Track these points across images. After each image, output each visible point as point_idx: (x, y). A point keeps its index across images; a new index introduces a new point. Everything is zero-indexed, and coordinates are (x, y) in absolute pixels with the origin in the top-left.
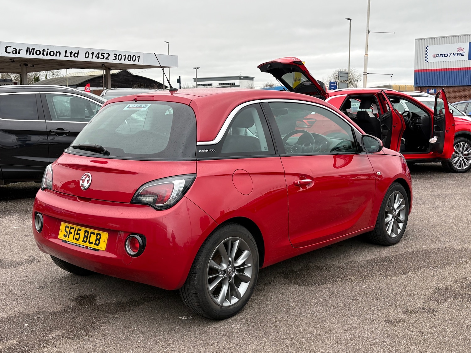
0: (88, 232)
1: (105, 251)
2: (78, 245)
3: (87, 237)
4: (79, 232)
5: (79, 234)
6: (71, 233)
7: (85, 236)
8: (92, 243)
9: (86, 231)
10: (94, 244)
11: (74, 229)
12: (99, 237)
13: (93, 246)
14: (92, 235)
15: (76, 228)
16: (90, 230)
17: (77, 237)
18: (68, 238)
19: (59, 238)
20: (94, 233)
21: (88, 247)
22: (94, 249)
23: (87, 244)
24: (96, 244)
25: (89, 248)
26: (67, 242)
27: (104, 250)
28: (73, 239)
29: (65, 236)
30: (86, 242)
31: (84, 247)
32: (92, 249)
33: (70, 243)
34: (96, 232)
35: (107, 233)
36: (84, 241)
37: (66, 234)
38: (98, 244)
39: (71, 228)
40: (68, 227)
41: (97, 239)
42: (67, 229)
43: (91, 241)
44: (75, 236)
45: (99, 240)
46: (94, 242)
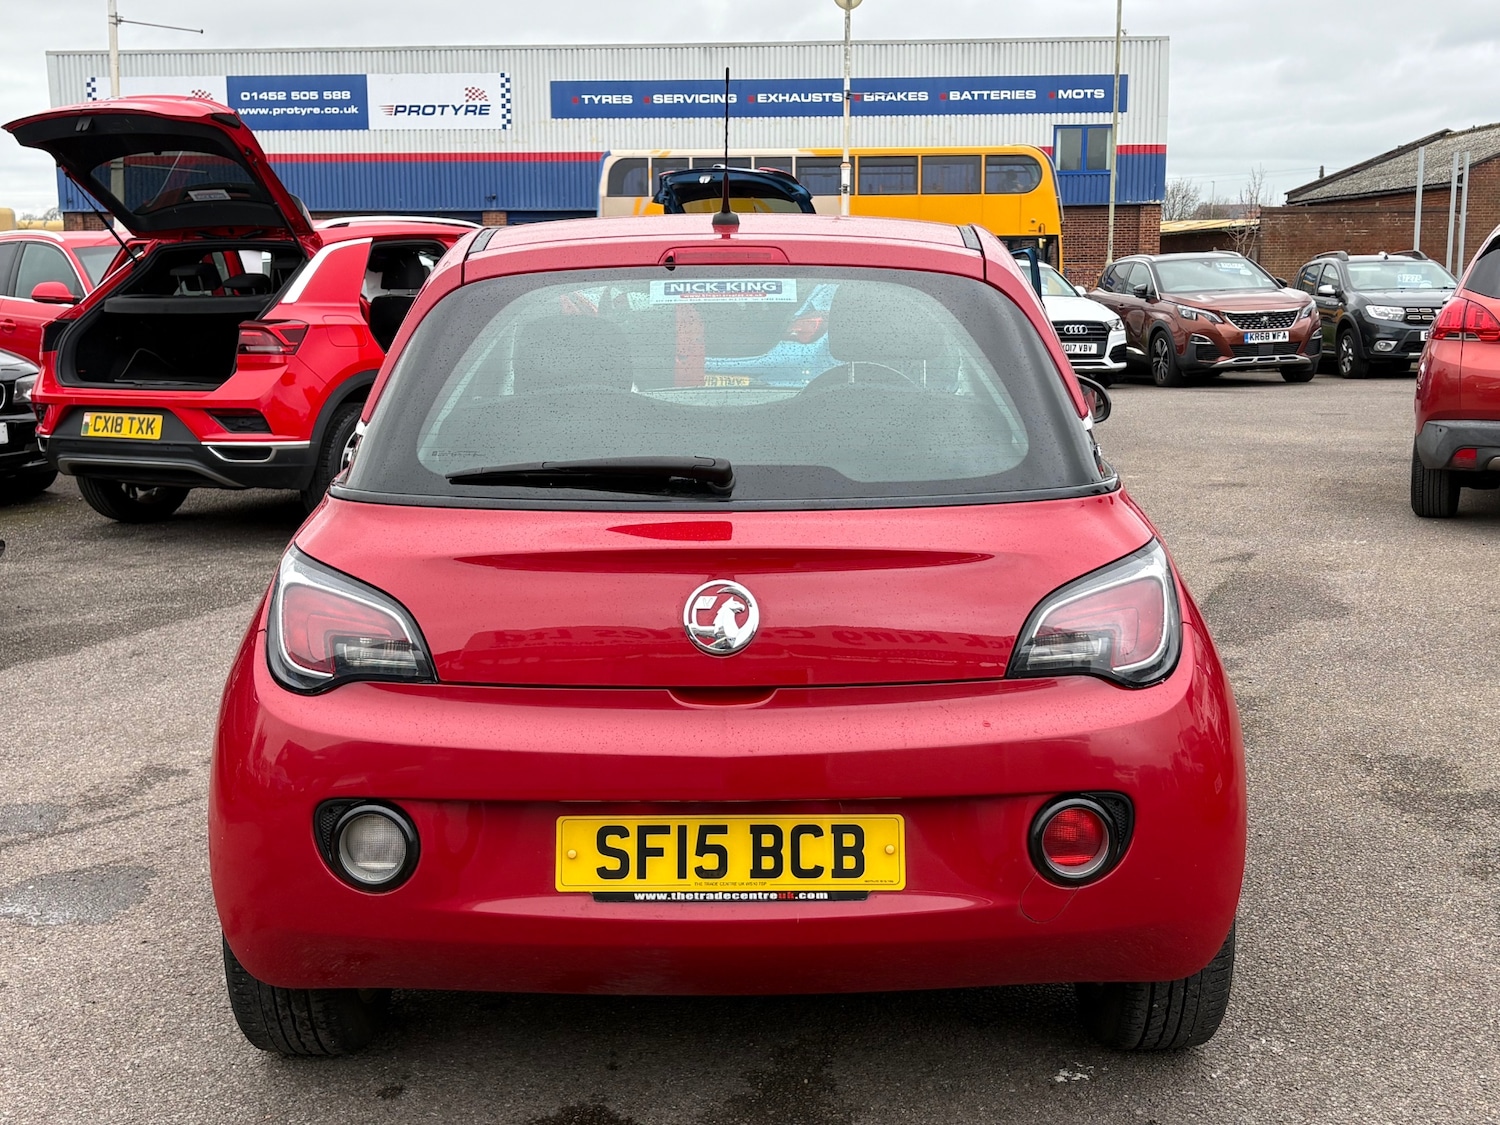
0: (776, 832)
1: (906, 891)
2: (727, 896)
3: (773, 851)
4: (712, 839)
5: (721, 852)
6: (644, 852)
7: (759, 852)
8: (817, 872)
9: (757, 831)
10: (828, 872)
11: (674, 831)
12: (849, 840)
13: (827, 882)
14: (806, 839)
15: (682, 831)
16: (787, 823)
17: (711, 862)
18: (642, 874)
19: (559, 887)
20: (817, 831)
21: (797, 893)
22: (835, 896)
23: (787, 881)
24: (839, 872)
25: (801, 896)
26: (637, 897)
27: (901, 886)
28: (682, 874)
29: (603, 873)
30: (776, 872)
31: (774, 896)
32: (826, 896)
33: (664, 897)
34: (826, 821)
35: (899, 817)
36: (757, 872)
37: (614, 864)
38: (858, 871)
39: (643, 831)
40: (623, 832)
41: (840, 851)
42: (613, 841)
43: (806, 864)
44: (693, 861)
45: (857, 851)
46: (829, 864)
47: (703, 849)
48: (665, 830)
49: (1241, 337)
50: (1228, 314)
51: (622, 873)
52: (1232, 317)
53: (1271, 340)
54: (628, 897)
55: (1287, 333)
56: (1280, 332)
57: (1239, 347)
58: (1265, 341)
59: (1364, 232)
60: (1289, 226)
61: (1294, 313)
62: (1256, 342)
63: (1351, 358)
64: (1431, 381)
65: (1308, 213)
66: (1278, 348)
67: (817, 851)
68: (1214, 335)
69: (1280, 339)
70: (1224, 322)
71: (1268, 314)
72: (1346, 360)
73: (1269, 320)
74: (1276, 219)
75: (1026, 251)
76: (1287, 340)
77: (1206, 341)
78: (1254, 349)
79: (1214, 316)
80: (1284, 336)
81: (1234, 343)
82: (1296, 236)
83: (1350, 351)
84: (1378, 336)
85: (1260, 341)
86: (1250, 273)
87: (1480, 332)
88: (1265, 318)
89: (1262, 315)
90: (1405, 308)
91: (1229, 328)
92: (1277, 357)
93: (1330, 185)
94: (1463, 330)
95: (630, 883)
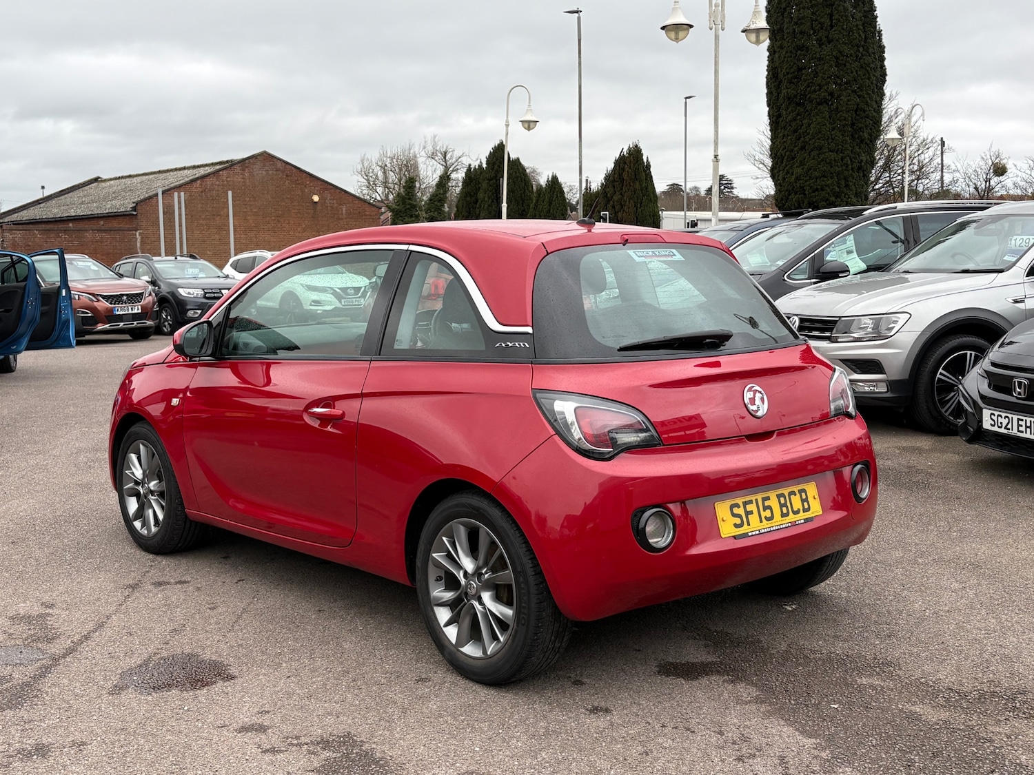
0: (783, 495)
1: (823, 514)
2: (777, 528)
3: (785, 505)
4: (767, 503)
5: (770, 508)
6: (748, 513)
7: (781, 506)
8: (799, 511)
9: (779, 496)
10: (801, 511)
11: (754, 502)
12: (804, 496)
13: (802, 516)
14: (792, 497)
16: (786, 491)
17: (768, 513)
18: (749, 525)
19: (723, 536)
20: (793, 493)
21: (795, 522)
22: (807, 520)
23: (792, 517)
24: (805, 510)
25: (797, 523)
26: (750, 534)
27: (821, 513)
28: (761, 521)
29: (736, 526)
30: (787, 515)
31: (790, 524)
32: (804, 521)
33: (757, 532)
34: (796, 489)
35: (814, 482)
36: (783, 515)
37: (738, 521)
38: (809, 508)
39: (745, 503)
40: (737, 506)
41: (803, 501)
42: (736, 510)
44: (764, 514)
45: (807, 500)
46: (801, 507)
47: (765, 508)
48: (751, 502)
49: (112, 310)
50: (101, 295)
51: (741, 525)
52: (104, 297)
53: (130, 312)
54: (745, 535)
55: (140, 307)
56: (135, 306)
57: (110, 317)
58: (126, 312)
61: (142, 294)
62: (121, 313)
63: (170, 322)
66: (135, 317)
67: (797, 502)
68: (93, 309)
69: (136, 311)
70: (98, 301)
71: (127, 295)
72: (166, 323)
73: (127, 298)
75: (56, 251)
76: (140, 311)
77: (88, 313)
78: (120, 318)
79: (91, 297)
80: (138, 309)
81: (107, 314)
83: (169, 318)
84: (188, 307)
85: (124, 313)
88: (125, 298)
89: (123, 295)
90: (203, 290)
91: (103, 305)
92: (135, 323)
93: (25, 212)
95: (745, 529)
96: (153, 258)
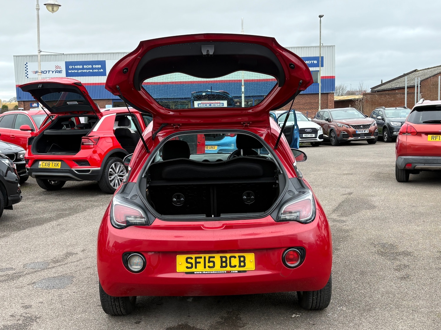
0: (226, 257)
1: (255, 270)
2: (215, 272)
3: (225, 262)
4: (211, 259)
5: (214, 262)
6: (196, 263)
7: (222, 262)
8: (235, 266)
9: (221, 257)
10: (237, 266)
11: (203, 258)
12: (242, 259)
13: (238, 268)
14: (232, 259)
15: (205, 258)
16: (228, 255)
17: (211, 264)
18: (196, 268)
19: (177, 271)
20: (235, 257)
21: (231, 271)
22: (239, 272)
23: (228, 268)
24: (240, 266)
25: (232, 272)
26: (195, 273)
27: (254, 269)
28: (205, 267)
29: (187, 268)
30: (226, 266)
31: (225, 272)
32: (237, 272)
33: (201, 273)
34: (237, 255)
35: (253, 253)
36: (222, 267)
37: (190, 265)
38: (244, 266)
39: (196, 258)
40: (191, 258)
41: (240, 262)
42: (189, 260)
43: (232, 265)
44: (207, 264)
45: (244, 262)
46: (238, 265)
47: (209, 262)
48: (201, 258)
49: (355, 132)
50: (351, 125)
51: (192, 267)
52: (352, 126)
53: (364, 132)
54: (193, 273)
55: (368, 130)
56: (366, 130)
57: (355, 135)
58: (362, 133)
59: (393, 99)
60: (371, 98)
61: (370, 125)
62: (359, 133)
63: (387, 137)
64: (399, 145)
65: (376, 94)
66: (366, 134)
67: (235, 262)
68: (347, 131)
69: (366, 132)
70: (350, 127)
71: (363, 125)
72: (385, 137)
73: (363, 127)
74: (367, 96)
75: (292, 111)
76: (368, 132)
77: (345, 133)
78: (359, 135)
79: (347, 126)
80: (367, 131)
81: (353, 133)
82: (373, 101)
83: (386, 135)
84: (394, 130)
85: (361, 133)
86: (357, 114)
87: (411, 133)
88: (362, 126)
89: (361, 125)
90: (401, 123)
91: (352, 129)
92: (366, 137)
93: (383, 86)
94: (407, 132)
95: (193, 270)
96: (386, 108)
